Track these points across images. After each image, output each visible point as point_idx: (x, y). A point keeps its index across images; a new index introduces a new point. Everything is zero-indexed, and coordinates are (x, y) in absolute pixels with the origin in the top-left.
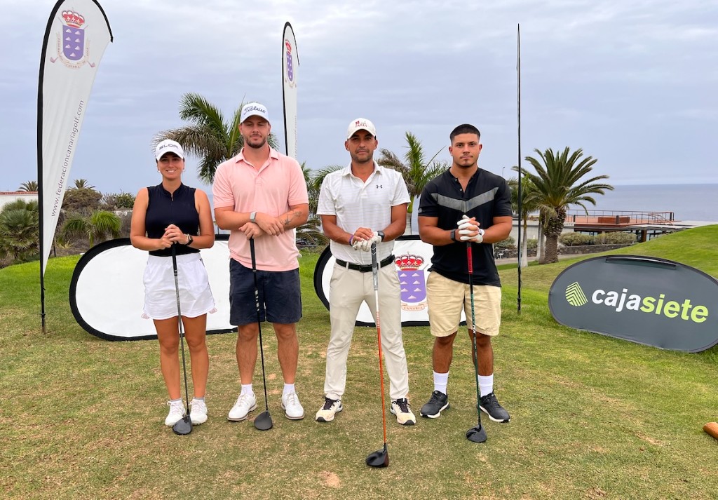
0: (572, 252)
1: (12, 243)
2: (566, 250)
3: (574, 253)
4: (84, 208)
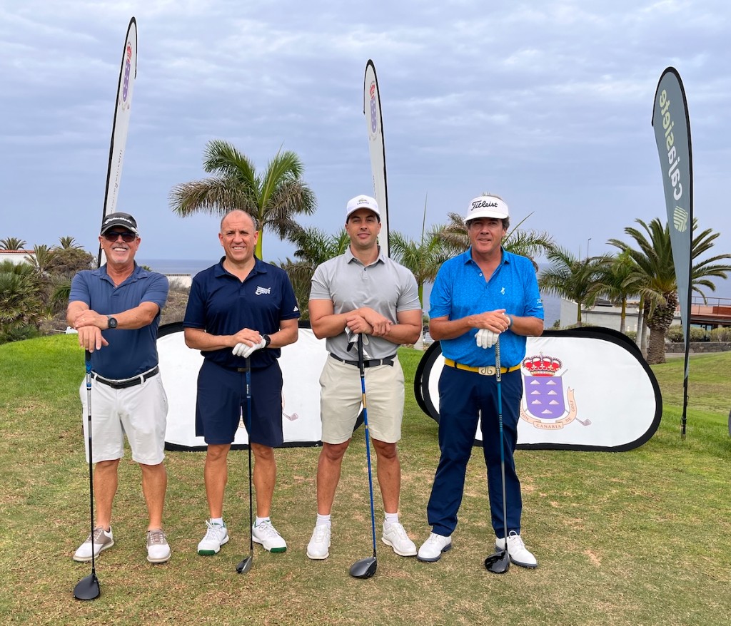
2: (672, 347)
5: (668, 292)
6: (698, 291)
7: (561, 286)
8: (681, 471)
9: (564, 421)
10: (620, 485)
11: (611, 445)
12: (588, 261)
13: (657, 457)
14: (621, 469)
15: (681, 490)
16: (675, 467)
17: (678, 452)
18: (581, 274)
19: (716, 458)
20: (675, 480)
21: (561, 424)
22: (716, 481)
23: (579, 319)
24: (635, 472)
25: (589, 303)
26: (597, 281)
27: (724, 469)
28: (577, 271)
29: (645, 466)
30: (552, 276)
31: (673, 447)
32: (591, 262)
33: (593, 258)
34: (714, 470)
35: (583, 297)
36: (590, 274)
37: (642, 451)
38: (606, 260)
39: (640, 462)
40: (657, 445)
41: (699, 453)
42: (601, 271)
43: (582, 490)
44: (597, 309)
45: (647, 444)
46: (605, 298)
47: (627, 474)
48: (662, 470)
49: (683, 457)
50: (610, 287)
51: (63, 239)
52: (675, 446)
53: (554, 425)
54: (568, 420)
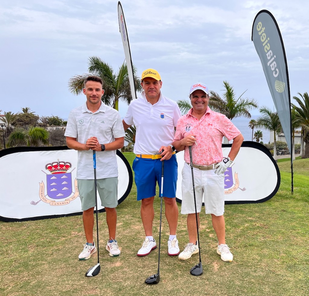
4: (27, 125)
9: (233, 190)
13: (277, 204)
14: (256, 212)
16: (283, 209)
21: (231, 191)
24: (262, 213)
41: (298, 200)
48: (276, 211)
51: (24, 109)
52: (288, 198)
53: (228, 192)
54: (235, 188)
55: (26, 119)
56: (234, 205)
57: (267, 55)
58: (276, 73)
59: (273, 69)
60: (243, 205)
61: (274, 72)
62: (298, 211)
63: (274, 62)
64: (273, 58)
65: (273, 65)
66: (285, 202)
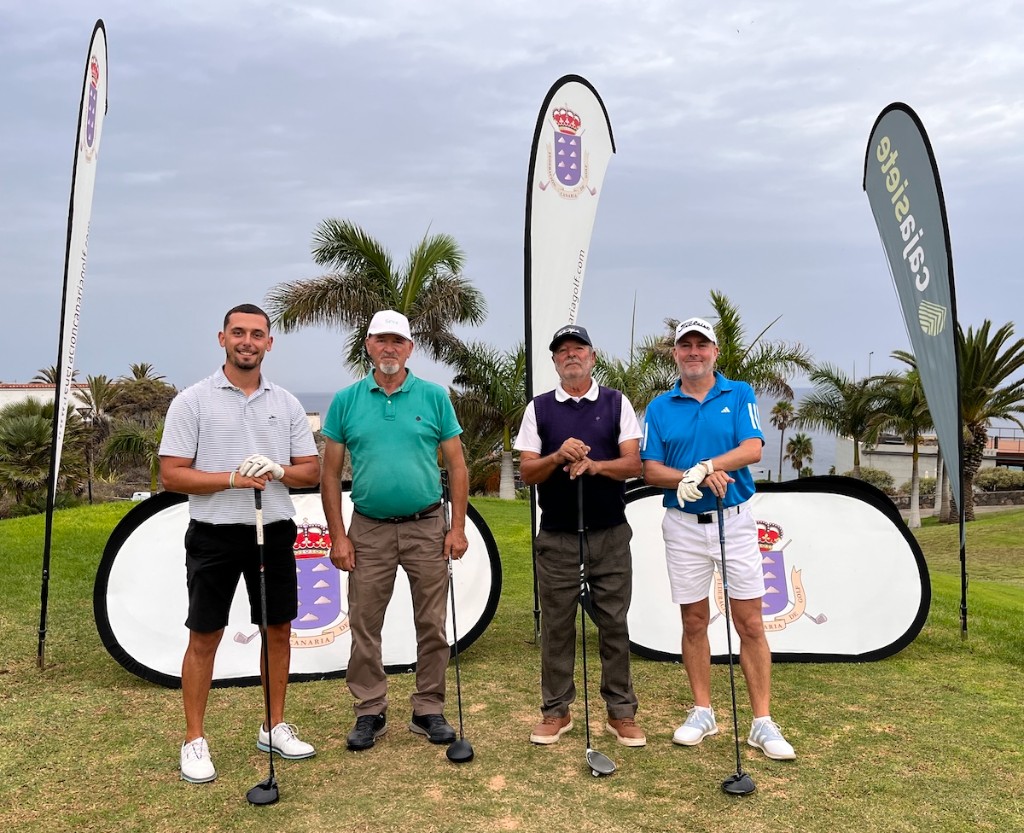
0: (995, 501)
1: (14, 476)
2: (984, 498)
3: (999, 503)
4: (145, 414)
5: (974, 424)
6: (1013, 419)
7: (830, 418)
8: (953, 689)
9: (788, 619)
10: (859, 716)
11: (856, 652)
12: (866, 382)
13: (922, 667)
14: (866, 689)
15: (949, 721)
16: (946, 682)
17: (954, 658)
18: (857, 401)
19: (1009, 665)
20: (943, 704)
21: (782, 623)
22: (1003, 704)
23: (857, 463)
24: (885, 693)
25: (871, 440)
26: (878, 410)
27: (1017, 683)
28: (851, 396)
29: (902, 683)
30: (817, 405)
31: (949, 650)
32: (871, 384)
33: (873, 378)
34: (1002, 686)
35: (861, 432)
36: (869, 400)
37: (901, 658)
38: (891, 380)
39: (897, 676)
40: (926, 649)
41: (986, 657)
42: (884, 396)
43: (800, 729)
44: (882, 448)
45: (910, 648)
46: (892, 432)
47: (871, 698)
48: (926, 689)
49: (960, 666)
50: (896, 418)
51: (136, 367)
52: (951, 649)
53: (773, 624)
54: (793, 616)
55: (142, 396)
56: (792, 665)
57: (902, 228)
58: (922, 281)
59: (915, 269)
60: (821, 665)
61: (918, 277)
62: (996, 691)
63: (920, 250)
64: (916, 238)
65: (916, 257)
66: (946, 662)
